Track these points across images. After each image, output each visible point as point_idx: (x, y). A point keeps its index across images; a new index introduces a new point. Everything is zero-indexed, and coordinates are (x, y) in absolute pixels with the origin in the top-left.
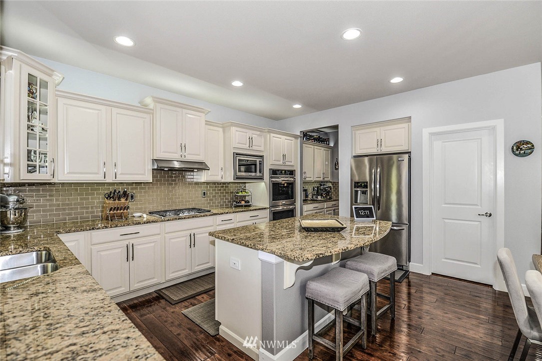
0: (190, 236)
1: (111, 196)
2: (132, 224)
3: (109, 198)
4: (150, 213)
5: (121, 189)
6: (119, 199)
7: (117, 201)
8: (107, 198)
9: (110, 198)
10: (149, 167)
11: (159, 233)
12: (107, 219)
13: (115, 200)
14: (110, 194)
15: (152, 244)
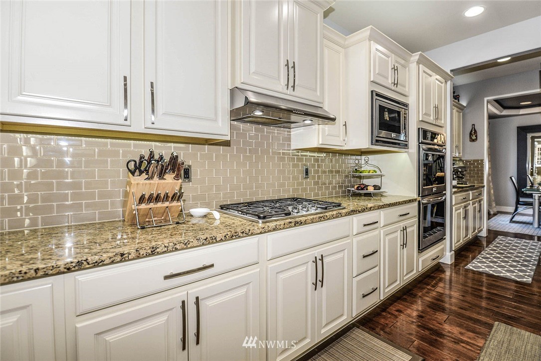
0: (316, 262)
1: (142, 168)
2: (196, 243)
3: (137, 173)
4: (222, 207)
5: (165, 151)
6: (161, 175)
7: (156, 180)
8: (133, 173)
9: (141, 173)
10: (224, 105)
11: (255, 260)
12: (133, 224)
13: (152, 178)
14: (141, 162)
15: (242, 291)
